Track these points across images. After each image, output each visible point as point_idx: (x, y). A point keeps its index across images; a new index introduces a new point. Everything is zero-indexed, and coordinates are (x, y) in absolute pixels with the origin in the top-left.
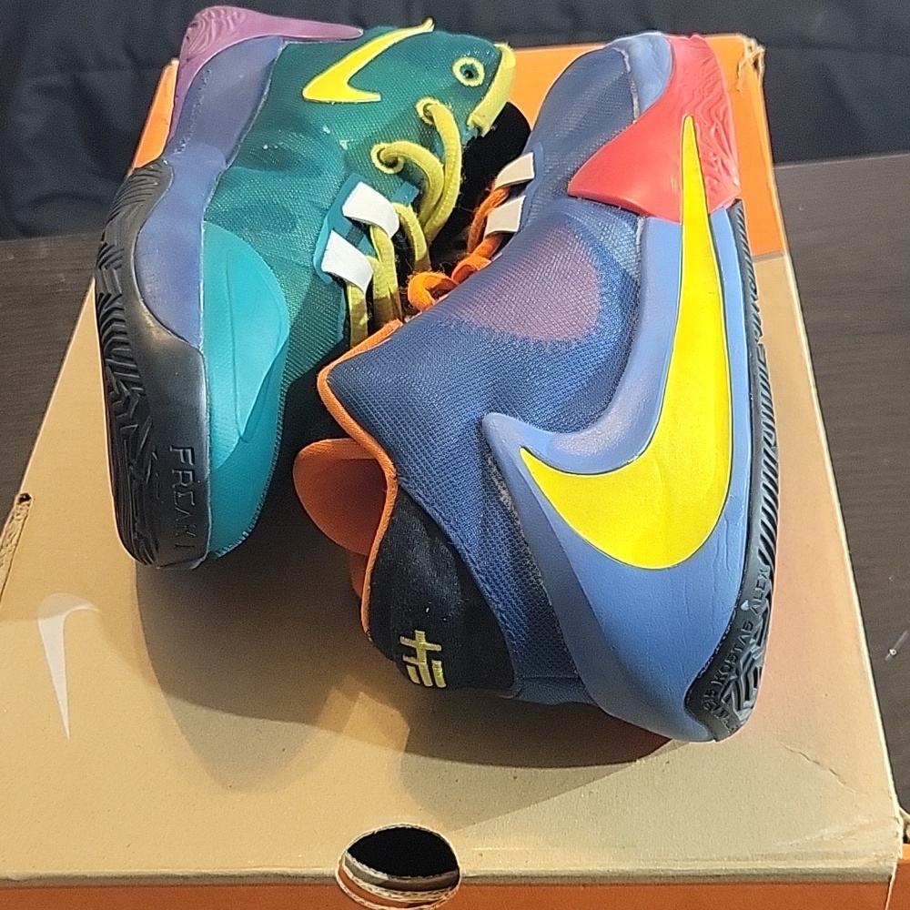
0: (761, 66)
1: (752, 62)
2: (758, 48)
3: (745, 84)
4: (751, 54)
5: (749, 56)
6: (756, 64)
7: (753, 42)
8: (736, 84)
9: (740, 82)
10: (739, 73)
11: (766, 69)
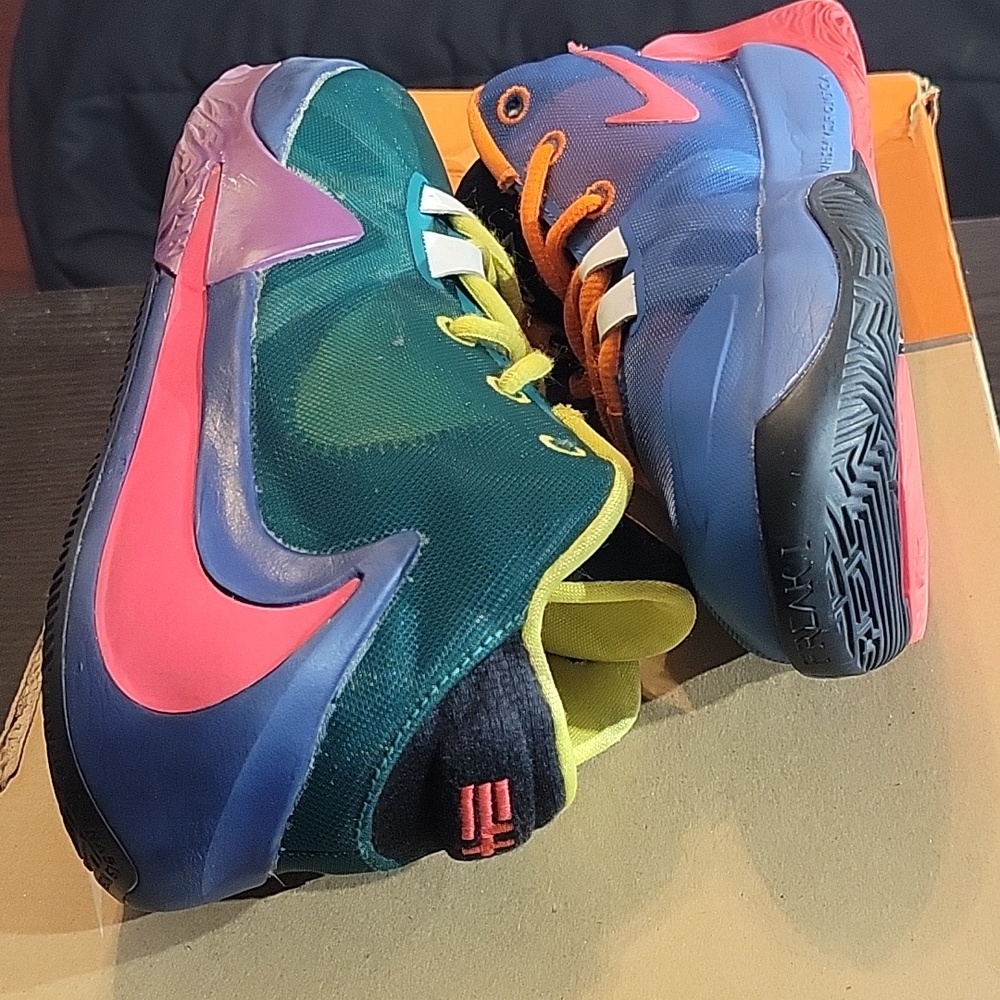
0: (936, 109)
1: (925, 104)
2: (932, 87)
3: (918, 130)
4: (925, 94)
5: (922, 97)
6: (929, 108)
7: (926, 82)
8: (908, 130)
9: (912, 128)
10: (911, 118)
11: (940, 112)
